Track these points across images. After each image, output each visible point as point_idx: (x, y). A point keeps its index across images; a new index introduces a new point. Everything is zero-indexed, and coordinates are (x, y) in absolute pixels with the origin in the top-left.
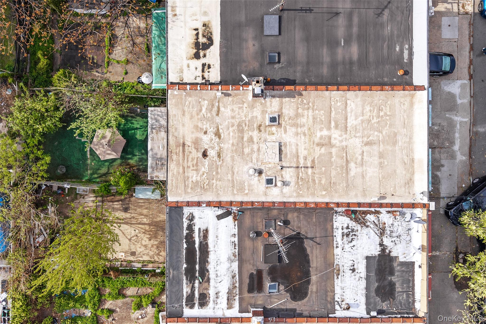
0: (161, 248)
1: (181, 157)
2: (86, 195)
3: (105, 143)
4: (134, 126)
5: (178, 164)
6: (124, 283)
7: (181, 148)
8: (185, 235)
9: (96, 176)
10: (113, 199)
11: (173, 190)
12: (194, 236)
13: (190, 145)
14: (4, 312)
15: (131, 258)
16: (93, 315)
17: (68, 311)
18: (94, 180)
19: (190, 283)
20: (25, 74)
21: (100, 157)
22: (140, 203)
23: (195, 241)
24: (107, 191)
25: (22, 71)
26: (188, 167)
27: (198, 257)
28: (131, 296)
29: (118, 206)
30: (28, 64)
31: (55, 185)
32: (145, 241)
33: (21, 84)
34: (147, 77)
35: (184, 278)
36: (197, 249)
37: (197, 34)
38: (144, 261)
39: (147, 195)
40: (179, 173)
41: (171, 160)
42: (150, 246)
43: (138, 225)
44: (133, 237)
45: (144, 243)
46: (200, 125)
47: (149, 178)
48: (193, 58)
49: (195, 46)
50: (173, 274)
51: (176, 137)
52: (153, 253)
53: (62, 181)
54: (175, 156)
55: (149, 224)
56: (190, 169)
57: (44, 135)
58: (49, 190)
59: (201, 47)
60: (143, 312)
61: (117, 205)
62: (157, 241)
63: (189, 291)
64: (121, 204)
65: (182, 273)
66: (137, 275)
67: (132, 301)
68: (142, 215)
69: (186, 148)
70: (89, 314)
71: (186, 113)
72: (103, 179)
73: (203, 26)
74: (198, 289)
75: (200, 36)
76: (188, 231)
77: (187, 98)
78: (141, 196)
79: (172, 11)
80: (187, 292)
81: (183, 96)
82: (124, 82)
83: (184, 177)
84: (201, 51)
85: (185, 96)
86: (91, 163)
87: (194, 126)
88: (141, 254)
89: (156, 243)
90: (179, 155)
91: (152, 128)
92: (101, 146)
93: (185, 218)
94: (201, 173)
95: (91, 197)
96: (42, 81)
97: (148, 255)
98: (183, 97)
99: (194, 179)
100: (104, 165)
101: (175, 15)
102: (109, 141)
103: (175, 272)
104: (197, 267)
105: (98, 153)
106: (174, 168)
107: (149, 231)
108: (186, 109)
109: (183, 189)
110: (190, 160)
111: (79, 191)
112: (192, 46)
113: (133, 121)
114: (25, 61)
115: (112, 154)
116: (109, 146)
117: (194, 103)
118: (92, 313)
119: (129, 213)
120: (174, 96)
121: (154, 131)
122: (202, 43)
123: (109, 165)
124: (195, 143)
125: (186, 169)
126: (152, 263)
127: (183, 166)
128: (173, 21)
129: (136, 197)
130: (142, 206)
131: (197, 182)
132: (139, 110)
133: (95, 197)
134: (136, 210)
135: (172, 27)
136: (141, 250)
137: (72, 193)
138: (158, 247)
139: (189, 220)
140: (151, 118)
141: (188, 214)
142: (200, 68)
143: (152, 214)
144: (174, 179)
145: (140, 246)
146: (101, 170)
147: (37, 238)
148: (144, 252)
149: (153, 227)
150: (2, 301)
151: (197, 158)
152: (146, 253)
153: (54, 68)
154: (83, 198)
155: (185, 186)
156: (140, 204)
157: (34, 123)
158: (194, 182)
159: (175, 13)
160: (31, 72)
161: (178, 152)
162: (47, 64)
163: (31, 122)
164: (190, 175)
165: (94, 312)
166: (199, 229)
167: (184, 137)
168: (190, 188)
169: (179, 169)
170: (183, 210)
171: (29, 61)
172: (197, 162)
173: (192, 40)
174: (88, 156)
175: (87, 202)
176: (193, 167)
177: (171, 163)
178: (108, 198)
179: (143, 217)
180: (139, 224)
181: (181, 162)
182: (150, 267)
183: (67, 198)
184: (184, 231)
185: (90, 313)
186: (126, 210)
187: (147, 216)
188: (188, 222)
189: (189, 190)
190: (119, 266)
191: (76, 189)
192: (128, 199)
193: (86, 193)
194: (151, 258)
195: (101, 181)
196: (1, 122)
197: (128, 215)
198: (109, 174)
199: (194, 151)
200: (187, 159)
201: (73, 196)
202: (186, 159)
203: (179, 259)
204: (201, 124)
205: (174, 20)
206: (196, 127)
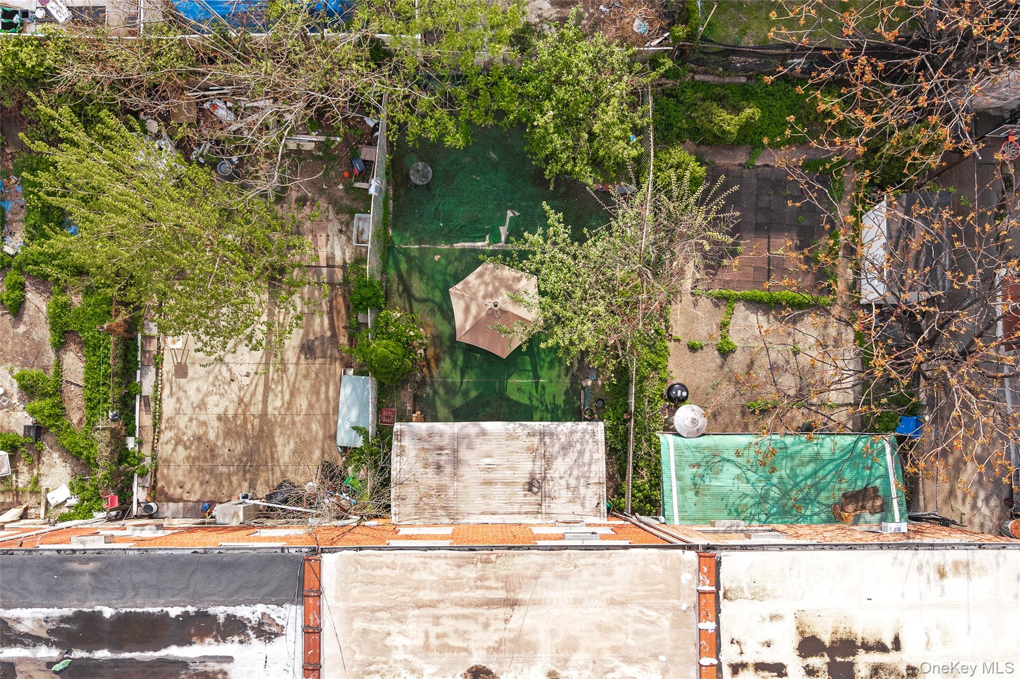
0: (197, 448)
1: (471, 594)
2: (349, 239)
3: (499, 300)
4: (545, 369)
5: (447, 585)
6: (96, 347)
7: (501, 594)
8: (212, 610)
9: (404, 266)
10: (339, 313)
11: (362, 571)
12: (207, 640)
13: (510, 625)
14: (16, 12)
15: (168, 366)
16: (8, 259)
17: (19, 189)
18: (391, 262)
19: (50, 632)
20: (692, 71)
21: (459, 286)
22: (327, 387)
23: (191, 643)
24: (361, 303)
25: (698, 62)
26: (436, 620)
27: (136, 655)
28: (59, 364)
29: (317, 328)
30: (716, 79)
31: (378, 155)
32: (217, 405)
33: (669, 63)
34: (694, 421)
35: (67, 612)
36: (162, 653)
37: (881, 647)
38: (160, 401)
39: (349, 409)
40: (416, 588)
41: (460, 562)
42: (203, 417)
43: (262, 382)
44: (230, 370)
45: (211, 400)
46: (580, 657)
47: (397, 426)
48: (802, 633)
49: (841, 640)
50: (82, 573)
51: (536, 578)
52: (182, 425)
53: (387, 174)
54: (473, 575)
55: (264, 415)
56: (429, 626)
57: (523, 125)
58: (362, 136)
59: (839, 659)
60: (15, 400)
61: (320, 324)
62: (217, 436)
63: (22, 628)
64: (323, 336)
65: (82, 602)
66: (120, 385)
67: (46, 369)
68: (292, 395)
69: (501, 612)
70: (8, 250)
71: (617, 611)
72: (395, 286)
73: (909, 668)
74: (27, 659)
75: (877, 658)
76: (222, 620)
77: (670, 615)
78: (346, 391)
79: (956, 565)
80: (18, 620)
81: (676, 602)
82: (668, 344)
83: (403, 607)
84: (827, 659)
85: (675, 609)
86: (439, 252)
87: (576, 639)
88: (181, 394)
89: (212, 435)
90: (478, 588)
91: (542, 434)
92: (490, 288)
93: (268, 611)
94: (418, 663)
95: (344, 253)
96: (669, 117)
97: (178, 411)
98: (672, 602)
99: (397, 640)
100: (433, 288)
101: (942, 574)
102: (504, 312)
103: (86, 579)
104: (103, 654)
105: (471, 278)
106: (432, 572)
107: (244, 415)
108: (633, 610)
109: (364, 604)
110: (462, 625)
111: (360, 219)
112: (841, 630)
113: (557, 368)
114: (725, 69)
115: (466, 320)
116: (491, 314)
117: (653, 638)
118: (13, 256)
119: (299, 358)
120: (675, 570)
121: (536, 440)
122: (852, 664)
123: (434, 302)
124: (516, 640)
125: (430, 611)
126: (155, 425)
127: (439, 601)
128: (920, 568)
129: (345, 378)
130: (318, 393)
131: (387, 650)
132: (589, 383)
133: (345, 262)
134: (306, 377)
135: (902, 563)
136: (192, 392)
137: (354, 200)
138: (199, 439)
139: (261, 624)
140: (572, 433)
141: (278, 621)
142: (769, 657)
143: (293, 423)
144: (397, 572)
145: (204, 389)
146: (421, 279)
147: (225, 102)
148: (184, 402)
149: (257, 427)
150: (46, 9)
151: (466, 650)
152: (183, 407)
153: (703, 148)
154: (341, 231)
155: (374, 610)
156: (323, 389)
157: (558, 101)
158: (388, 641)
159: (949, 574)
160: (695, 85)
161: (486, 583)
162: (724, 132)
163: (560, 93)
164: (411, 627)
165: (14, 264)
166: (229, 659)
167: (535, 603)
168: (366, 625)
169: (432, 589)
170: (292, 602)
171: (727, 80)
172: (452, 649)
173: (862, 630)
174: (459, 245)
175: (328, 240)
176: (438, 636)
177: (450, 561)
178: (340, 300)
179: (287, 397)
180: (267, 389)
181: (456, 594)
182: (143, 419)
183: (341, 187)
184: (222, 609)
185: (12, 252)
186: (307, 349)
187: (288, 408)
188: (255, 619)
189: (359, 624)
190: (147, 332)
191: (366, 210)
192: (337, 355)
193: (354, 237)
194: (167, 421)
195: (388, 281)
196: (552, 4)
197: (291, 355)
198: (410, 302)
199: (491, 638)
200: (465, 617)
201: (346, 202)
202: (465, 611)
203: (130, 593)
204: (582, 663)
205: (926, 570)
206: (571, 645)
